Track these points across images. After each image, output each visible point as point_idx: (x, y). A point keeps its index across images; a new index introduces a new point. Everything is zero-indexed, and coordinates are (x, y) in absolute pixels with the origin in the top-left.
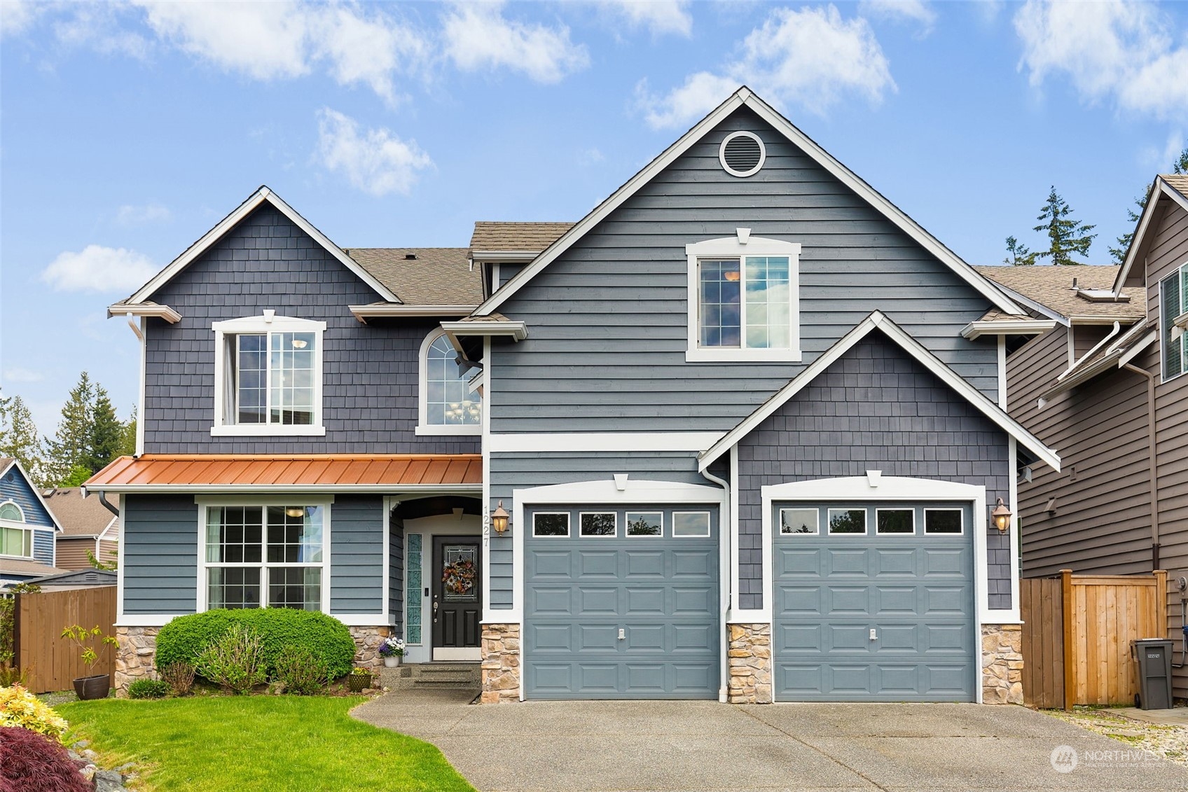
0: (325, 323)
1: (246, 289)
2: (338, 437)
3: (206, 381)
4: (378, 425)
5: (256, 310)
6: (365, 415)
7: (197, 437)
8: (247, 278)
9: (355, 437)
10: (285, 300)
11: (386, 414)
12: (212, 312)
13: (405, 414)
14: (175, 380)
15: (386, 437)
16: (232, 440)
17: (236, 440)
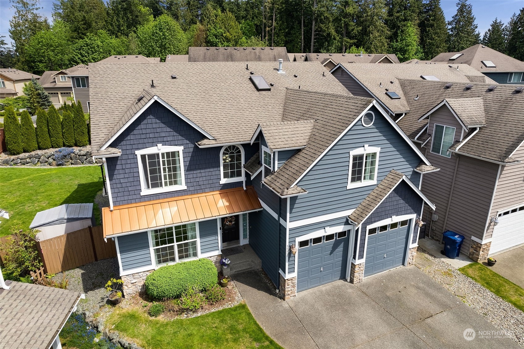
0: (183, 147)
1: (148, 136)
2: (191, 189)
3: (136, 175)
4: (205, 182)
5: (153, 144)
6: (201, 179)
7: (135, 197)
8: (148, 131)
9: (198, 188)
10: (165, 139)
11: (208, 178)
12: (134, 147)
13: (216, 177)
14: (122, 176)
15: (209, 186)
16: (150, 196)
17: (151, 196)
